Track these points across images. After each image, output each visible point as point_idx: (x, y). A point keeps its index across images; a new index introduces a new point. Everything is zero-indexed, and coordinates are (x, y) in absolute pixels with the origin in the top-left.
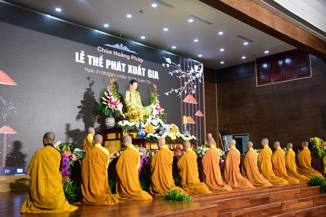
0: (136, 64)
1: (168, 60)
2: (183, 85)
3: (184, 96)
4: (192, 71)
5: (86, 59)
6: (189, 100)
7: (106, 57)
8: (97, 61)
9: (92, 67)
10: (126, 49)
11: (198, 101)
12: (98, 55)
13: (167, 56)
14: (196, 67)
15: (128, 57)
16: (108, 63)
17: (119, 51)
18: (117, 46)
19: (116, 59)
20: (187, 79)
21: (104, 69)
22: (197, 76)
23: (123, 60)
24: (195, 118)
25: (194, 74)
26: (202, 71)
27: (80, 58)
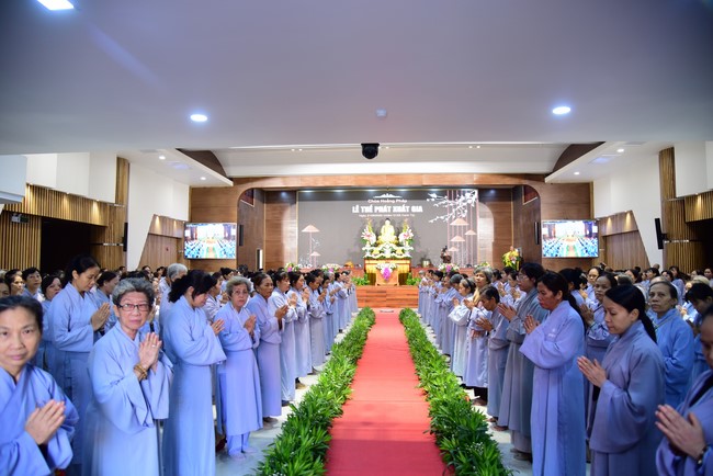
0: (401, 204)
1: (434, 195)
2: (451, 212)
3: (451, 221)
4: (462, 198)
5: (360, 209)
6: (458, 222)
7: (374, 205)
8: (368, 209)
9: (365, 213)
10: (391, 196)
11: (469, 222)
12: (368, 205)
13: (431, 193)
14: (468, 195)
15: (393, 202)
16: (376, 208)
17: (385, 199)
18: (384, 196)
19: (383, 205)
20: (455, 206)
21: (374, 213)
22: (469, 202)
23: (388, 204)
24: (465, 237)
25: (464, 201)
26: (476, 196)
27: (356, 209)
